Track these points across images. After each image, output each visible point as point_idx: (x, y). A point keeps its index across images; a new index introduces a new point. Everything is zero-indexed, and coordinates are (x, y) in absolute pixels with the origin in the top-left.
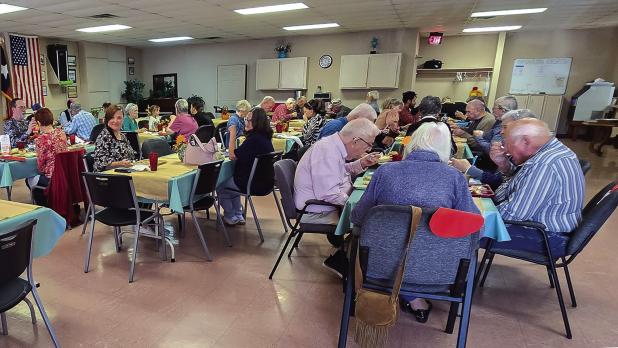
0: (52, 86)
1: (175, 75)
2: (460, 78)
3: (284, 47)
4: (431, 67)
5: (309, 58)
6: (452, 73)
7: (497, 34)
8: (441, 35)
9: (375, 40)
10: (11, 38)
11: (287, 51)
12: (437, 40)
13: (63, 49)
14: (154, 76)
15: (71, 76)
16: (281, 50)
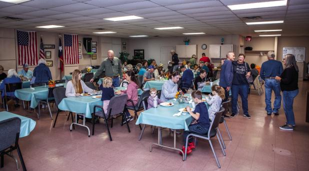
0: (84, 55)
1: (143, 50)
2: (262, 54)
3: (187, 41)
4: (248, 50)
5: (197, 46)
6: (258, 53)
7: (274, 37)
8: (250, 37)
9: (223, 39)
10: (65, 35)
11: (188, 42)
12: (249, 39)
13: (90, 39)
14: (135, 50)
15: (94, 50)
16: (186, 42)
